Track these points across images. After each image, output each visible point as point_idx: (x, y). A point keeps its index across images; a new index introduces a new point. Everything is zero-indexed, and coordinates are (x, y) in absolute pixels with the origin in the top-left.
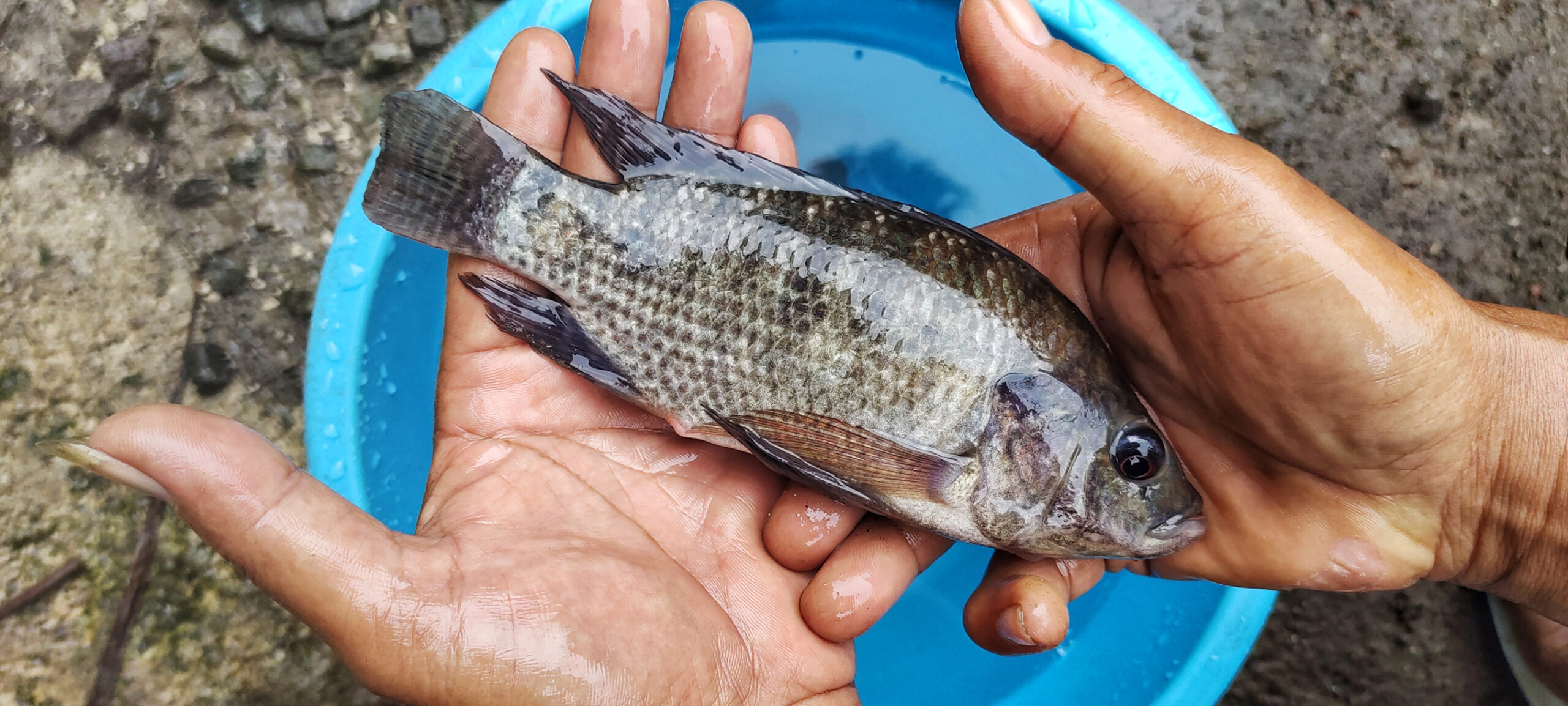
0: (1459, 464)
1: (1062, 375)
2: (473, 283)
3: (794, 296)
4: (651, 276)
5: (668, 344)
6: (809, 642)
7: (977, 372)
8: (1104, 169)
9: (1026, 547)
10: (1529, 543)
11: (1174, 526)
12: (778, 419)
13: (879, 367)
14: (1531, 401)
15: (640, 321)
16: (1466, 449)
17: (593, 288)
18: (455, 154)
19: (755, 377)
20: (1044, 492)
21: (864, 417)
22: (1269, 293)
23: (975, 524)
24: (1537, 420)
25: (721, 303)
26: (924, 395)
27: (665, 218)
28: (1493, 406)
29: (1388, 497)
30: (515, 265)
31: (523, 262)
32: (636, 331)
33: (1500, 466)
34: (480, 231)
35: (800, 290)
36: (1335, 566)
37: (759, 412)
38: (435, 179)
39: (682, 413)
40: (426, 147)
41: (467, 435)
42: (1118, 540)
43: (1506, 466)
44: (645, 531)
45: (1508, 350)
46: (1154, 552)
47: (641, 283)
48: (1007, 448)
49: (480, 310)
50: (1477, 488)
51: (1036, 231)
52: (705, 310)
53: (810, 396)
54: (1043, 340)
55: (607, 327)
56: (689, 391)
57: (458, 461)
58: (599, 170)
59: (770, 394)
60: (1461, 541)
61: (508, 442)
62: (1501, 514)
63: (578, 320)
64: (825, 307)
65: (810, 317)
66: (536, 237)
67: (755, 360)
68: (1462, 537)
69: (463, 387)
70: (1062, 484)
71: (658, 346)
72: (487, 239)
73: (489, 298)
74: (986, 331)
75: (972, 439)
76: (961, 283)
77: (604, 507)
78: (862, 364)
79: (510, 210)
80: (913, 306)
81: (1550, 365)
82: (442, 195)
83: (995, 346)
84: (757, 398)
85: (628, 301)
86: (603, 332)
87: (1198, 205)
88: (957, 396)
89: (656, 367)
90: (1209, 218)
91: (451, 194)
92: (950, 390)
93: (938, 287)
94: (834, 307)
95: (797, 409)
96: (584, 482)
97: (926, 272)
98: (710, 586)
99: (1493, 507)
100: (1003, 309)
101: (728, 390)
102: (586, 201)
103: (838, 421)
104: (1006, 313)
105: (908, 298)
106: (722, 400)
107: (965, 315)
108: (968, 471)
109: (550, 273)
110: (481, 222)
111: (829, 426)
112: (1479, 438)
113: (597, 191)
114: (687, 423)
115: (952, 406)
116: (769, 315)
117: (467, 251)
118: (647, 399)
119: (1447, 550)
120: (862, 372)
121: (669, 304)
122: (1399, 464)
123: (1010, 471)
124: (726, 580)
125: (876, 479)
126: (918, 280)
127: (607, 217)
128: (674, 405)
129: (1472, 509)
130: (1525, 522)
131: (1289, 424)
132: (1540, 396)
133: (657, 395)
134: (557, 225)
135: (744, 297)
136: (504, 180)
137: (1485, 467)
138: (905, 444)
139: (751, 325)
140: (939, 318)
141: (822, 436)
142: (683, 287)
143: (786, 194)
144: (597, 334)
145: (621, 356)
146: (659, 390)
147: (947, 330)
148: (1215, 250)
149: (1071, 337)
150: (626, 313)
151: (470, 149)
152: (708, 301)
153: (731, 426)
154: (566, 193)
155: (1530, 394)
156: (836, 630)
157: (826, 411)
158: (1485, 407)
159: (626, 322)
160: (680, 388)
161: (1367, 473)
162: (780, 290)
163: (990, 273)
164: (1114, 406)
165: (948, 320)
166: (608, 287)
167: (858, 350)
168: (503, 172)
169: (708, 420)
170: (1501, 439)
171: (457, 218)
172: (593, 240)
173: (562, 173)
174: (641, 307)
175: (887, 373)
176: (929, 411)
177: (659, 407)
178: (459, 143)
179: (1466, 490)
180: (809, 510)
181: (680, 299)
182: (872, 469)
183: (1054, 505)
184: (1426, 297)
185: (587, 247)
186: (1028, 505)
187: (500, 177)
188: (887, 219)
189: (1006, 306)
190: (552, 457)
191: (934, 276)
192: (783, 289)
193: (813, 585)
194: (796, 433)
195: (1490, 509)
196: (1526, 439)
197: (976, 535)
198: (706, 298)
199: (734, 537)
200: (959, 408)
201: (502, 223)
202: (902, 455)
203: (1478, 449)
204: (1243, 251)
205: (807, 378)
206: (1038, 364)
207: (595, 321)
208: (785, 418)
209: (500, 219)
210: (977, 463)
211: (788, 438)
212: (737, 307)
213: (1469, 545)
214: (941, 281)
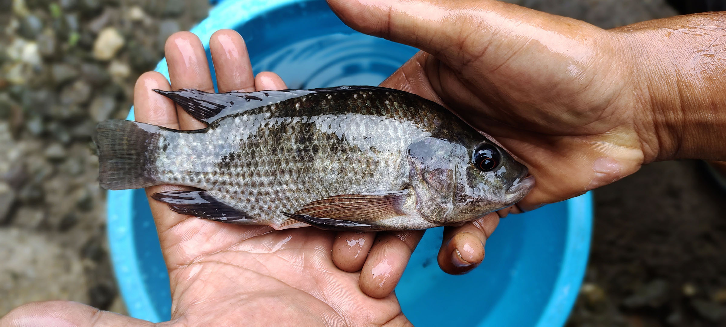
0: (632, 104)
1: (436, 135)
2: (158, 197)
3: (302, 147)
4: (236, 163)
5: (255, 191)
6: (370, 302)
7: (395, 149)
8: (414, 34)
9: (452, 220)
10: (681, 128)
11: (518, 185)
12: (316, 205)
13: (351, 163)
14: (652, 62)
15: (239, 185)
16: (631, 96)
17: (212, 178)
18: (128, 143)
19: (299, 190)
20: (448, 192)
21: (354, 189)
22: (508, 59)
23: (423, 219)
24: (659, 69)
25: (271, 163)
26: (376, 169)
27: (233, 135)
28: (635, 71)
29: (607, 132)
30: (173, 182)
31: (176, 179)
32: (239, 190)
33: (651, 97)
34: (152, 172)
35: (304, 143)
36: (598, 174)
37: (306, 206)
38: (125, 158)
39: (274, 220)
40: (115, 145)
41: (181, 267)
42: (493, 201)
43: (653, 95)
44: (277, 279)
45: (631, 43)
46: (513, 200)
47: (233, 168)
48: (423, 178)
49: (166, 208)
50: (645, 112)
51: (404, 76)
52: (265, 168)
53: (326, 189)
54: (422, 123)
55: (226, 194)
56: (273, 208)
57: (180, 280)
58: (196, 125)
59: (308, 195)
60: (650, 140)
61: (200, 263)
62: (662, 120)
63: (212, 195)
64: (317, 146)
65: (312, 153)
66: (178, 165)
67: (295, 182)
68: (650, 137)
69: (172, 246)
70: (455, 184)
71: (251, 193)
72: (156, 175)
73: (167, 201)
74: (393, 129)
75: (405, 180)
76: (374, 112)
77: (254, 276)
78: (343, 165)
79: (161, 158)
80: (356, 130)
81: (654, 42)
82: (129, 164)
83: (400, 134)
84: (303, 199)
85: (230, 178)
86: (225, 197)
87: (460, 33)
88: (391, 163)
89: (254, 203)
90: (467, 36)
91: (133, 161)
92: (386, 162)
93: (365, 118)
94: (322, 144)
95: (322, 197)
96: (242, 267)
97: (357, 113)
98: (315, 294)
99: (657, 118)
100: (398, 116)
101: (289, 201)
102: (194, 141)
103: (342, 195)
104: (400, 117)
105: (353, 127)
106: (288, 206)
107: (381, 125)
108: (410, 195)
109: (190, 179)
110: (150, 169)
111: (340, 200)
112: (635, 88)
113: (198, 134)
114: (278, 223)
115: (390, 169)
116: (294, 160)
117: (150, 184)
118: (257, 220)
119: (646, 146)
120: (344, 169)
121: (249, 172)
122: (604, 115)
123: (429, 188)
124: (321, 288)
125: (369, 215)
126: (355, 118)
127: (206, 144)
128: (269, 217)
129: (648, 123)
130: (675, 119)
131: (545, 116)
132: (655, 58)
133: (260, 216)
134: (185, 157)
135: (280, 156)
136: (154, 145)
137: (644, 101)
138: (377, 194)
139: (287, 167)
140: (370, 131)
141: (338, 205)
142: (252, 162)
143: (283, 103)
144: (223, 199)
145: (238, 204)
146: (260, 213)
147: (375, 135)
148: (477, 49)
149: (435, 116)
150: (231, 184)
151: (134, 137)
152: (265, 164)
153: (297, 217)
154: (184, 140)
155: (651, 59)
156: (379, 292)
157: (336, 193)
158: (631, 73)
159: (233, 188)
160: (268, 208)
161: (592, 125)
162: (294, 147)
163: (387, 102)
164: (466, 141)
165: (374, 131)
166: (218, 175)
167: (339, 160)
168: (152, 142)
169: (286, 218)
170: (646, 84)
171: (139, 171)
172: (204, 157)
173: (179, 132)
174: (237, 179)
175: (355, 165)
176: (381, 175)
177: (263, 221)
178: (128, 137)
179: (641, 115)
180: (348, 241)
181: (253, 168)
182: (366, 212)
183: (456, 196)
184: (580, 33)
185: (202, 161)
186: (443, 200)
187: (151, 145)
188: (333, 96)
189: (399, 114)
190: (223, 262)
191: (361, 113)
192: (296, 145)
193: (361, 275)
194: (327, 209)
195: (656, 119)
196: (657, 80)
197: (426, 223)
198: (263, 163)
199: (319, 267)
200: (394, 168)
201: (160, 165)
202: (378, 200)
203: (637, 94)
204: (488, 45)
205: (321, 181)
206: (423, 134)
207: (219, 193)
208: (319, 204)
209: (158, 164)
210: (412, 191)
211: (324, 212)
212: (278, 162)
213: (655, 140)
214: (365, 114)
